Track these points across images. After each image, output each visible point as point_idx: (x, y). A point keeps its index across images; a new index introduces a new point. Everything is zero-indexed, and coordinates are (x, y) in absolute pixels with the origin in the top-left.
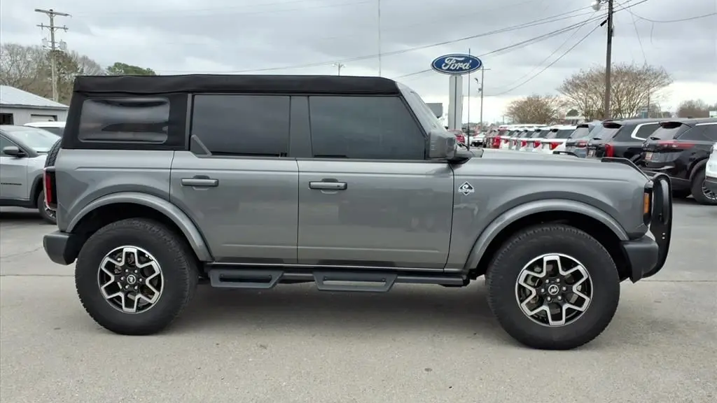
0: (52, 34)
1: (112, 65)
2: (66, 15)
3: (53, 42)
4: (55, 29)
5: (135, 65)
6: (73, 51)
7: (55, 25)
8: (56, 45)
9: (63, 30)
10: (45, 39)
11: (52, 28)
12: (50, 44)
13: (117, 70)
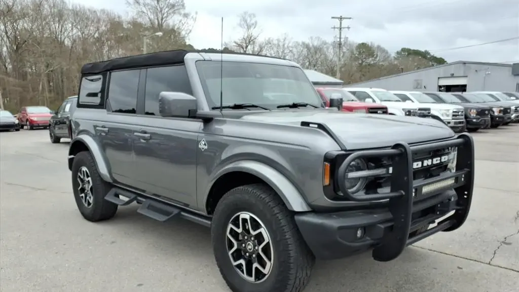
0: (340, 33)
1: (399, 49)
2: (350, 18)
3: (340, 38)
4: (342, 29)
5: (416, 49)
6: (371, 43)
7: (342, 26)
8: (342, 40)
9: (347, 29)
10: (336, 36)
11: (341, 29)
12: (338, 40)
13: (403, 53)
